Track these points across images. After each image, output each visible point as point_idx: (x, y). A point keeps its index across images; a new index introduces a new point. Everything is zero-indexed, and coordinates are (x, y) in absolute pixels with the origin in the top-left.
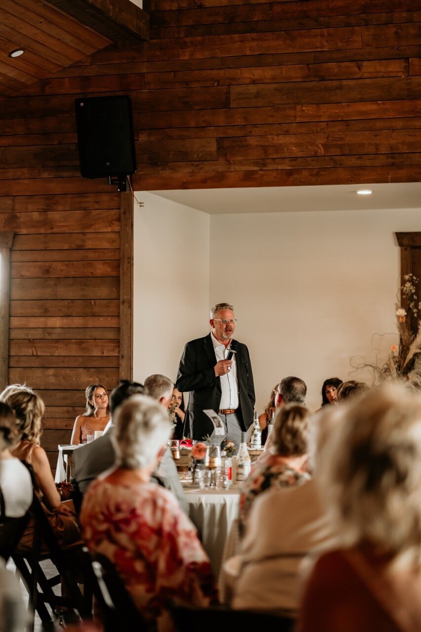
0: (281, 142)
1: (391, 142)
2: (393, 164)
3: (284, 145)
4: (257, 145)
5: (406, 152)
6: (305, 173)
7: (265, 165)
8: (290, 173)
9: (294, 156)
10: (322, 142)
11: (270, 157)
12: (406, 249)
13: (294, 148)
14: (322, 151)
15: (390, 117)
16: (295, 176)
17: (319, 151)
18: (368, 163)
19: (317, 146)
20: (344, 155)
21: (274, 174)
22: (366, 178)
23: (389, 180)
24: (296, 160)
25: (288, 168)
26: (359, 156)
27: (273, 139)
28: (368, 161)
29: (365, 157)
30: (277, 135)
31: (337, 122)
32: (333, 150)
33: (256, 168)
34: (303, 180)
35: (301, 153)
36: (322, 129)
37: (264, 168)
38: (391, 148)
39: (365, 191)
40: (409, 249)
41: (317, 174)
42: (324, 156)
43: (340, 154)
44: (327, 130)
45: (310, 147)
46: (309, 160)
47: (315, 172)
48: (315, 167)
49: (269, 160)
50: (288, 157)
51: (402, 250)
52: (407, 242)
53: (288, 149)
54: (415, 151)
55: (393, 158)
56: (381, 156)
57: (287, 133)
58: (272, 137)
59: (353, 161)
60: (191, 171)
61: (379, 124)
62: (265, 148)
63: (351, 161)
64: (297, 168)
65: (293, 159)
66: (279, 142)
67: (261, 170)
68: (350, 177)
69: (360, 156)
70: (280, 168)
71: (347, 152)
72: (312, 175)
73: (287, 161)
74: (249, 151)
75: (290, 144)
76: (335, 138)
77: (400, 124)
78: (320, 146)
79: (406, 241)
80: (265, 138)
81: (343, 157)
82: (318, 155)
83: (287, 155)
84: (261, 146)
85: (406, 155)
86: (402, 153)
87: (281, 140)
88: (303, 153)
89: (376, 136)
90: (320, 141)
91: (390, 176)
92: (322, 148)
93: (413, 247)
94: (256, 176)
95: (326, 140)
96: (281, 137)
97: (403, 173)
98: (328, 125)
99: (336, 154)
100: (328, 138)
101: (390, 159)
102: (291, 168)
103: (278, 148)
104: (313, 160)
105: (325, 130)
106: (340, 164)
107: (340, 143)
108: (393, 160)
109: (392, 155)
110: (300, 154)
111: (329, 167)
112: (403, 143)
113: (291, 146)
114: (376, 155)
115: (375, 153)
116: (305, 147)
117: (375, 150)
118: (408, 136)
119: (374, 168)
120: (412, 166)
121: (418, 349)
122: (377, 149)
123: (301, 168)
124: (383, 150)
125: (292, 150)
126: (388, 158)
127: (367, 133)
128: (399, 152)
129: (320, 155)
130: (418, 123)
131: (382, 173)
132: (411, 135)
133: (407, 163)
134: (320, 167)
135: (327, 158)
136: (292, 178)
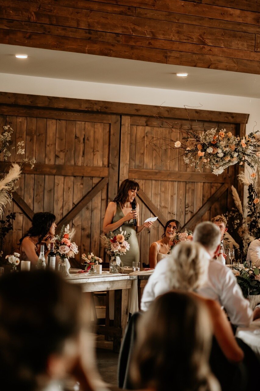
1: (89, 21)
2: (90, 39)
3: (3, 7)
5: (100, 30)
6: (20, 35)
8: (7, 33)
9: (11, 19)
10: (35, 11)
13: (11, 12)
14: (33, 18)
16: (11, 36)
17: (32, 18)
18: (70, 35)
19: (31, 13)
20: (52, 24)
22: (69, 47)
23: (87, 51)
24: (12, 22)
25: (6, 28)
26: (63, 27)
28: (71, 33)
29: (68, 29)
32: (43, 19)
34: (17, 40)
35: (17, 17)
38: (89, 25)
39: (22, 55)
41: (29, 38)
42: (36, 23)
43: (48, 23)
45: (24, 13)
46: (23, 24)
47: (28, 35)
48: (28, 31)
50: (6, 18)
53: (6, 12)
54: (107, 31)
55: (90, 33)
56: (81, 31)
59: (60, 32)
61: (81, 4)
63: (57, 30)
64: (13, 29)
65: (10, 21)
68: (56, 43)
69: (64, 28)
71: (55, 22)
72: (25, 37)
73: (5, 22)
75: (8, 7)
76: (45, 9)
77: (96, 7)
78: (33, 13)
81: (51, 26)
82: (31, 21)
83: (5, 17)
85: (99, 32)
86: (96, 31)
87: (1, 3)
88: (19, 17)
89: (78, 13)
90: (33, 9)
91: (87, 48)
92: (34, 15)
95: (38, 9)
97: (97, 47)
99: (45, 23)
100: (39, 8)
102: (8, 28)
104: (26, 25)
105: (38, 1)
106: (49, 32)
107: (49, 13)
108: (90, 36)
109: (89, 31)
110: (16, 18)
111: (39, 32)
112: (98, 23)
113: (9, 9)
114: (77, 29)
115: (76, 27)
116: (20, 12)
117: (76, 25)
118: (102, 18)
119: (75, 39)
120: (103, 42)
121: (6, 186)
122: (78, 24)
123: (16, 29)
124: (83, 26)
125: (10, 13)
126: (86, 33)
127: (71, 9)
128: (95, 29)
129: (33, 21)
130: (110, 9)
131: (81, 44)
132: (103, 17)
133: (100, 39)
134: (32, 32)
135: (38, 25)
136: (8, 38)
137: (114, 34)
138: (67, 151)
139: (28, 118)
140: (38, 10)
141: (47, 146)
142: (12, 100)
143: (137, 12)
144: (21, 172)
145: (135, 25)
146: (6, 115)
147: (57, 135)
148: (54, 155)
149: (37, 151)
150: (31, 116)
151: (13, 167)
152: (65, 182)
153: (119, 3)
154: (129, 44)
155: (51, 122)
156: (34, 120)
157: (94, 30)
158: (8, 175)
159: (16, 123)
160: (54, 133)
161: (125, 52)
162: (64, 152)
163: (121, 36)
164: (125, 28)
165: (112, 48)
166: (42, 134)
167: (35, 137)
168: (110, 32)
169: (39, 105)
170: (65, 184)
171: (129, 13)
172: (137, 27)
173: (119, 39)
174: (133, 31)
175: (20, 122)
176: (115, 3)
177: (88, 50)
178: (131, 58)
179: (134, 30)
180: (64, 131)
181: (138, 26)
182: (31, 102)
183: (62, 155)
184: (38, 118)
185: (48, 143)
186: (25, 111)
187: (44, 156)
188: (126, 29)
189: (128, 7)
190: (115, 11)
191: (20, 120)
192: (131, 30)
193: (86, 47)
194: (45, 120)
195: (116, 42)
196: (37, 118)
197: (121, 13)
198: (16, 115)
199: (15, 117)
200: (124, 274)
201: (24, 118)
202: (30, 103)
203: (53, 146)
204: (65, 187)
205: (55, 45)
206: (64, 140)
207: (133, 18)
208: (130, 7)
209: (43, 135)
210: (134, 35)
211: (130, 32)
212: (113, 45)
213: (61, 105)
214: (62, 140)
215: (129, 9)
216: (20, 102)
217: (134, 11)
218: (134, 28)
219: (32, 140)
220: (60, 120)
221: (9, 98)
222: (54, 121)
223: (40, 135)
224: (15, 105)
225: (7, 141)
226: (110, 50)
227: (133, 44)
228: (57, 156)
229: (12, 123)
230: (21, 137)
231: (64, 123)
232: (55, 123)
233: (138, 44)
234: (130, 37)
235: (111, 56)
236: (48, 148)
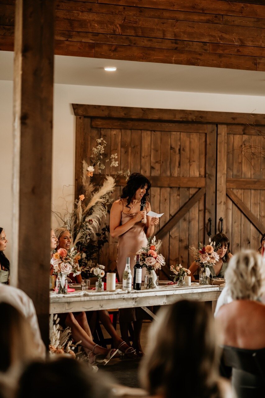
0: (85, 18)
1: (175, 30)
2: (176, 49)
3: (87, 21)
4: (64, 18)
5: (186, 40)
6: (105, 48)
7: (70, 36)
8: (92, 46)
9: (97, 32)
10: (120, 23)
11: (76, 30)
12: (80, 118)
13: (96, 25)
14: (119, 31)
15: (174, 9)
16: (97, 49)
17: (117, 30)
18: (157, 45)
19: (116, 26)
20: (137, 36)
21: (79, 44)
22: (155, 58)
23: (173, 61)
24: (97, 36)
25: (91, 41)
27: (79, 15)
28: (157, 44)
29: (154, 40)
30: (82, 12)
31: (132, 8)
32: (128, 31)
33: (62, 39)
34: (103, 53)
36: (119, 12)
37: (70, 40)
38: (175, 35)
39: (111, 69)
40: (82, 118)
41: (115, 50)
42: (121, 35)
43: (134, 35)
44: (124, 13)
45: (109, 26)
46: (108, 37)
47: (113, 48)
48: (114, 44)
49: (74, 33)
50: (91, 32)
51: (77, 119)
52: (82, 112)
53: (91, 25)
54: (194, 40)
55: (176, 43)
56: (167, 41)
57: (90, 10)
58: (77, 13)
59: (145, 43)
60: (3, 34)
61: (166, 14)
62: (71, 22)
63: (143, 42)
64: (99, 42)
65: (95, 34)
66: (83, 18)
67: (67, 40)
68: (142, 55)
69: (150, 39)
70: (83, 40)
71: (140, 34)
72: (110, 50)
73: (90, 35)
74: (57, 22)
75: (93, 20)
76: (130, 21)
77: (182, 16)
78: (118, 26)
79: (80, 112)
80: (71, 12)
81: (137, 38)
82: (116, 34)
83: (90, 30)
84: (68, 19)
85: (186, 42)
86: (183, 40)
87: (86, 16)
88: (104, 30)
89: (163, 23)
90: (118, 21)
91: (173, 59)
92: (119, 28)
93: (85, 117)
94: (62, 45)
95: (123, 21)
96: (85, 14)
97: (184, 57)
98: (124, 9)
99: (131, 35)
100: (124, 20)
101: (174, 44)
102: (93, 42)
103: (83, 23)
104: (112, 38)
105: (122, 13)
106: (135, 44)
107: (134, 25)
108: (176, 46)
109: (176, 41)
110: (101, 31)
111: (125, 45)
112: (184, 32)
113: (94, 22)
114: (163, 40)
115: (162, 38)
116: (105, 25)
117: (162, 35)
118: (188, 27)
119: (161, 50)
120: (190, 52)
121: (101, 198)
122: (164, 35)
123: (102, 43)
124: (169, 36)
125: (95, 26)
126: (172, 43)
127: (156, 20)
128: (181, 39)
129: (118, 34)
130: (196, 18)
131: (167, 55)
132: (190, 26)
133: (186, 49)
134: (118, 44)
135: (124, 37)
136: (94, 51)
137: (201, 43)
138: (163, 162)
139: (123, 130)
140: (123, 22)
141: (142, 158)
142: (106, 113)
143: (224, 19)
144: (115, 184)
145: (223, 32)
146: (101, 128)
147: (152, 147)
148: (150, 167)
149: (132, 163)
150: (125, 128)
151: (107, 179)
152: (161, 193)
153: (205, 12)
154: (216, 52)
155: (145, 133)
156: (129, 132)
157: (181, 40)
158: (102, 188)
159: (110, 136)
160: (148, 145)
161: (213, 60)
162: (159, 163)
163: (208, 44)
164: (212, 36)
165: (199, 57)
166: (137, 146)
167: (130, 149)
168: (197, 41)
169: (133, 117)
170: (161, 196)
171: (216, 21)
172: (224, 35)
173: (206, 47)
174: (220, 39)
175: (114, 134)
176: (201, 12)
177: (174, 60)
178: (219, 66)
179: (222, 38)
180: (159, 142)
181: (226, 33)
182: (125, 114)
183: (157, 166)
184: (132, 131)
185: (143, 155)
186: (119, 123)
187: (139, 168)
188: (213, 37)
189: (215, 15)
190: (202, 19)
191: (114, 132)
192: (218, 39)
193: (173, 58)
194: (140, 131)
195: (204, 51)
196: (131, 129)
197: (208, 21)
198: (110, 127)
199: (110, 130)
200: (214, 286)
201: (118, 131)
202: (124, 115)
203: (148, 158)
204: (161, 199)
205: (141, 56)
206: (159, 152)
207: (221, 26)
208: (217, 15)
209: (138, 147)
210: (221, 43)
211: (218, 40)
212: (200, 55)
213: (155, 116)
214: (157, 151)
215: (216, 17)
216: (114, 114)
217: (221, 19)
218: (222, 36)
219: (126, 152)
220: (154, 131)
221: (103, 111)
222: (149, 133)
223: (134, 147)
224: (109, 118)
226: (198, 59)
227: (221, 52)
228: (152, 168)
229: (106, 136)
230: (116, 149)
231: (158, 134)
232: (150, 135)
233: (227, 52)
234: (217, 45)
235: (198, 66)
236: (143, 160)
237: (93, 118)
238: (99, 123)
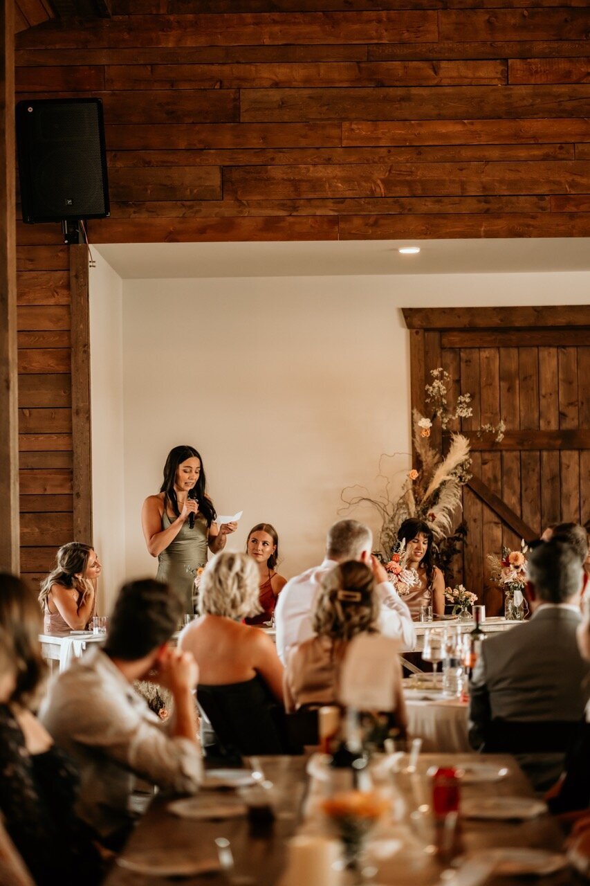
0: (320, 175)
1: (484, 180)
2: (487, 211)
3: (324, 179)
4: (283, 179)
5: (505, 194)
6: (357, 222)
7: (295, 208)
8: (334, 221)
9: (341, 196)
10: (383, 177)
11: (305, 197)
12: (417, 333)
13: (340, 185)
14: (381, 190)
15: (482, 143)
16: (342, 225)
17: (378, 190)
18: (449, 209)
19: (375, 183)
20: (415, 196)
21: (310, 221)
22: (448, 230)
23: (482, 234)
24: (342, 202)
25: (332, 213)
26: (436, 198)
27: (309, 171)
28: (451, 206)
29: (446, 200)
30: (315, 165)
31: (403, 149)
32: (398, 189)
33: (282, 213)
34: (353, 232)
35: (350, 192)
36: (380, 158)
37: (295, 214)
38: (484, 188)
39: (410, 249)
40: (421, 332)
41: (375, 224)
42: (385, 197)
43: (408, 195)
44: (389, 159)
45: (364, 184)
46: (362, 202)
47: (371, 220)
48: (372, 214)
49: (302, 202)
50: (331, 197)
51: (411, 334)
52: (419, 323)
53: (330, 187)
54: (519, 194)
55: (486, 202)
56: (469, 200)
57: (328, 162)
58: (306, 168)
59: (429, 206)
60: (181, 215)
61: (466, 153)
62: (296, 184)
63: (425, 205)
64: (345, 213)
65: (338, 200)
66: (316, 175)
67: (290, 215)
68: (424, 228)
69: (438, 199)
70: (319, 213)
71: (419, 192)
72: (367, 225)
73: (330, 203)
74: (272, 187)
75: (334, 178)
76: (401, 171)
77: (495, 154)
78: (379, 182)
79: (417, 321)
80: (295, 168)
81: (414, 200)
82: (376, 196)
83: (330, 195)
84: (289, 180)
85: (505, 197)
86: (500, 196)
87: (321, 172)
88: (354, 192)
89: (461, 170)
90: (379, 174)
91: (483, 229)
92: (381, 185)
93: (427, 330)
94: (282, 224)
95: (387, 173)
96: (320, 168)
97: (501, 224)
98: (389, 151)
99: (403, 195)
100: (390, 171)
101: (483, 203)
102: (336, 214)
103: (316, 184)
104: (368, 203)
105: (386, 160)
106: (410, 210)
107: (408, 178)
108: (486, 206)
109: (485, 198)
110: (349, 194)
111: (393, 213)
112: (501, 182)
113: (336, 181)
114: (462, 198)
115: (460, 194)
116: (356, 183)
117: (460, 191)
118: (508, 171)
119: (459, 215)
120: (514, 214)
121: (448, 475)
122: (463, 189)
123: (351, 213)
124: (473, 190)
125: (337, 187)
126: (479, 201)
127: (447, 165)
128: (496, 194)
129: (380, 196)
130: (523, 153)
131: (471, 224)
132: (512, 170)
133: (507, 210)
134: (380, 213)
135: (390, 200)
136: (337, 230)
137: (535, 197)
138: (582, 403)
139: (502, 350)
140: (389, 174)
141: (541, 397)
142: (465, 321)
143: (576, 151)
144: (469, 449)
145: (576, 174)
146: (460, 348)
147: (560, 376)
148: (557, 412)
149: (522, 408)
150: (506, 346)
151: (453, 440)
152: (581, 461)
153: (540, 141)
154: (564, 211)
155: (546, 353)
156: (514, 352)
157: (496, 196)
158: (448, 456)
159: (478, 361)
160: (553, 373)
161: (558, 225)
162: (576, 406)
163: (547, 198)
164: (554, 183)
165: (531, 222)
166: (531, 376)
167: (517, 382)
168: (526, 194)
169: (517, 324)
170: (582, 465)
171: (560, 156)
172: (578, 179)
173: (543, 204)
174: (571, 186)
175: (486, 358)
176: (533, 142)
177: (485, 231)
178: (570, 234)
179: (573, 185)
180: (574, 366)
181: (581, 176)
182: (501, 320)
183: (572, 412)
184: (521, 349)
185: (543, 392)
186: (494, 337)
187: (536, 415)
188: (557, 185)
189: (559, 145)
190: (534, 155)
191: (485, 354)
192: (567, 186)
193: (481, 227)
194: (535, 350)
195: (540, 211)
196: (518, 347)
197: (546, 158)
198: (478, 346)
199: (477, 350)
201: (493, 351)
202: (499, 322)
203: (554, 397)
204: (582, 471)
205: (422, 230)
206: (575, 384)
207: (570, 163)
208: (563, 145)
209: (534, 378)
210: (573, 192)
211: (566, 188)
212: (533, 217)
213: (560, 320)
214: (571, 383)
215: (561, 148)
216: (481, 322)
217: (572, 151)
218: (573, 180)
219: (510, 389)
220: (564, 347)
221: (459, 317)
222: (553, 351)
223: (525, 378)
224: (471, 329)
225: (442, 396)
226: (528, 226)
227: (574, 209)
228: (562, 416)
229: (470, 362)
230: (491, 385)
231: (572, 351)
232: (555, 354)
233: (584, 207)
234: (564, 198)
235: (530, 237)
236: (543, 402)
237: (443, 331)
238: (455, 338)
